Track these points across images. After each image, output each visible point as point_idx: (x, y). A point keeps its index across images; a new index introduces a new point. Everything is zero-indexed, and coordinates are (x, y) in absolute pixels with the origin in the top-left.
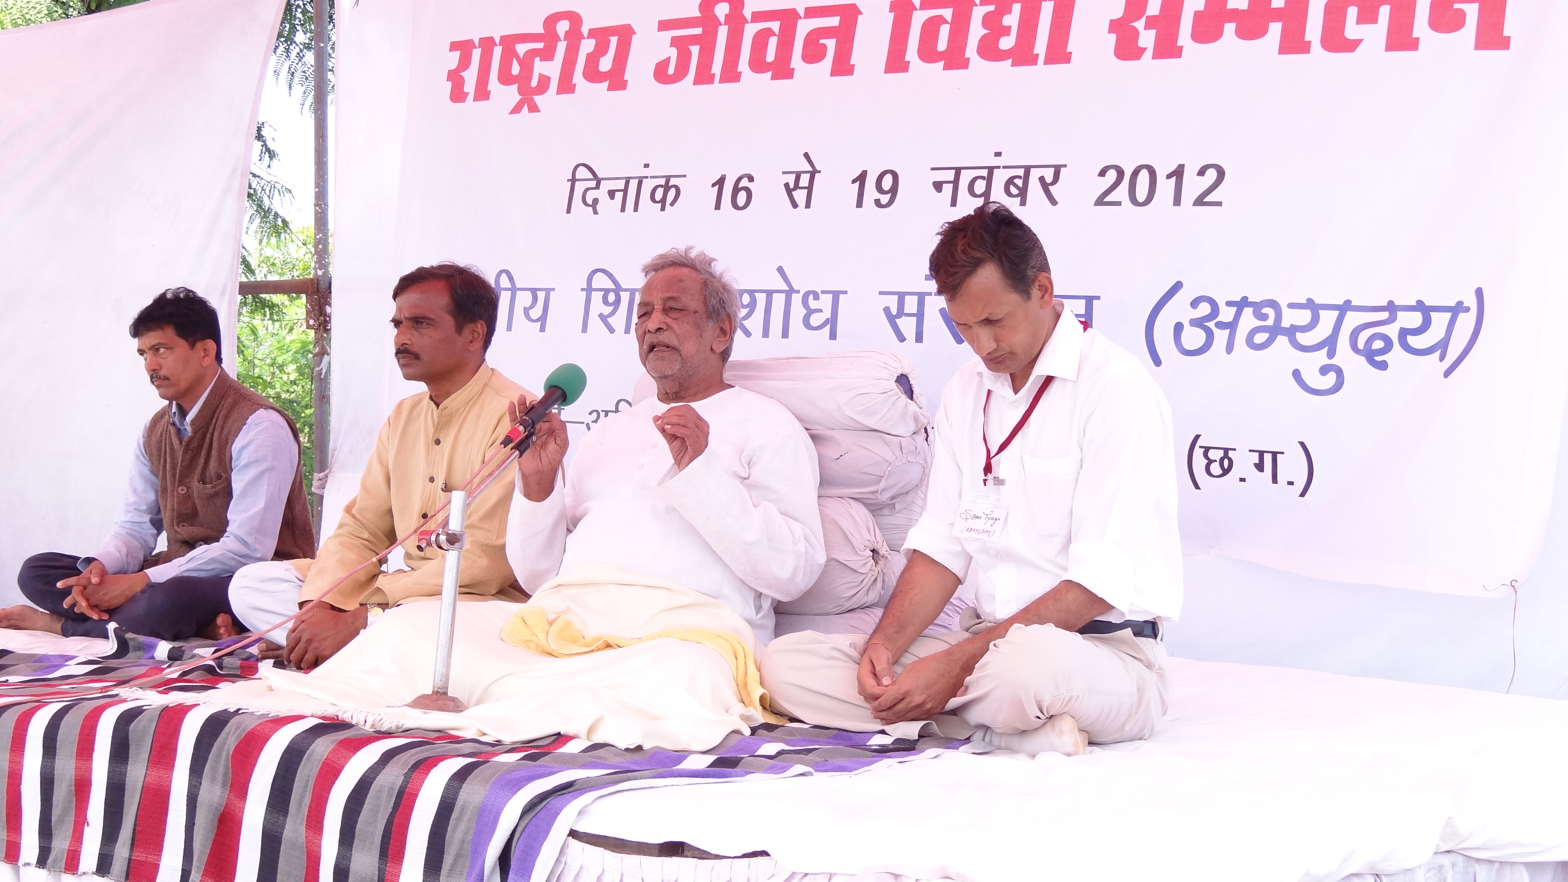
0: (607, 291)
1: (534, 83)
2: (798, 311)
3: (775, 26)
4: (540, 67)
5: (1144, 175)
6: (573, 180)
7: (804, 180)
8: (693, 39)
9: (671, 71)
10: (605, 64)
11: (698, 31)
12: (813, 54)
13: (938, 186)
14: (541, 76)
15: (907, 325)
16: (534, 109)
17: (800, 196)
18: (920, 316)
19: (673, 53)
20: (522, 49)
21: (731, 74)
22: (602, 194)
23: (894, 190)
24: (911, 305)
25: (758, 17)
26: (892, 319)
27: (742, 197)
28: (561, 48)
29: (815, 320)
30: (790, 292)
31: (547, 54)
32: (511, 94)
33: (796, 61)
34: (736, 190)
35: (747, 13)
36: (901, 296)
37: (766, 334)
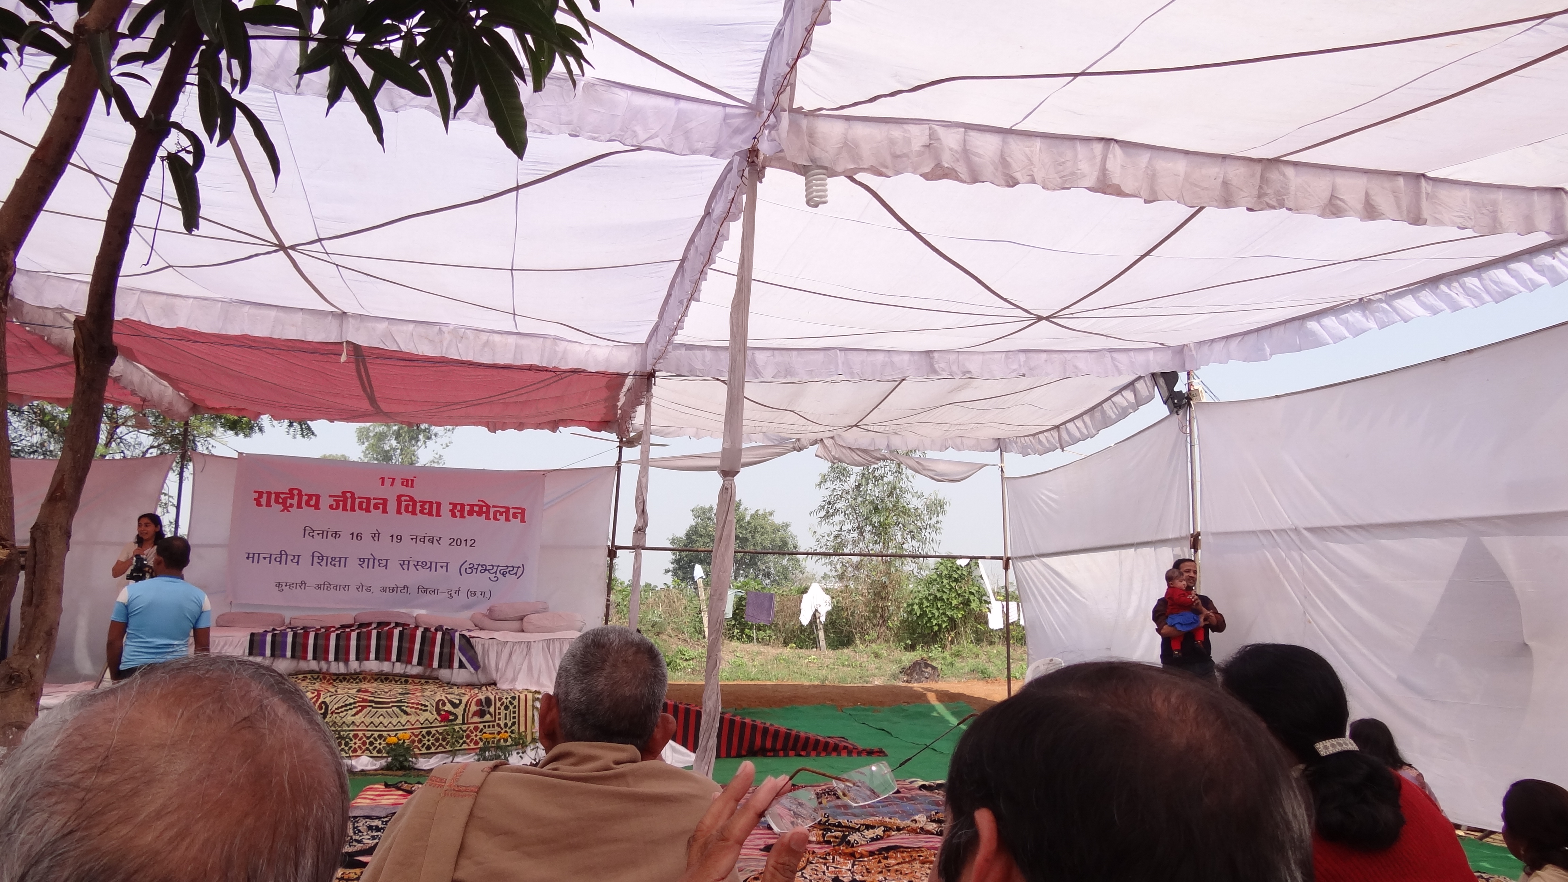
0: (319, 557)
1: (288, 505)
2: (377, 563)
3: (365, 500)
4: (289, 501)
5: (459, 541)
6: (305, 530)
7: (377, 535)
8: (341, 501)
9: (334, 507)
10: (312, 503)
12: (376, 508)
13: (412, 539)
14: (291, 504)
15: (405, 567)
16: (289, 511)
17: (376, 539)
18: (408, 565)
19: (334, 503)
20: (282, 496)
21: (353, 510)
22: (315, 534)
23: (401, 539)
24: (406, 563)
25: (359, 498)
26: (401, 566)
27: (359, 538)
28: (296, 497)
29: (381, 565)
30: (374, 559)
31: (292, 498)
32: (281, 507)
33: (372, 509)
34: (357, 536)
35: (356, 496)
36: (404, 561)
37: (368, 567)
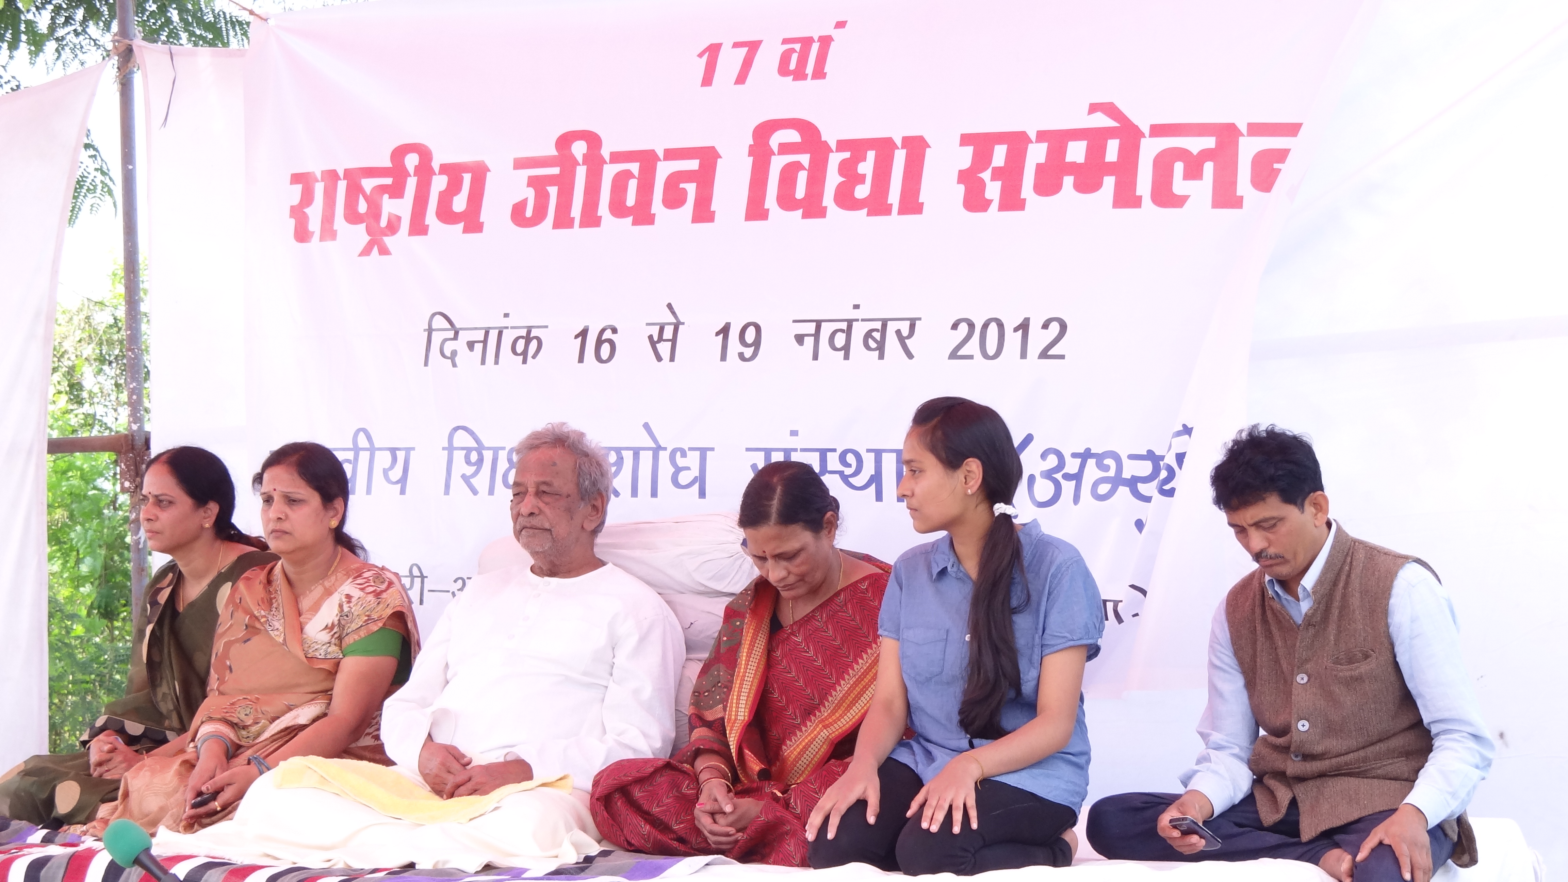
0: (469, 450)
1: (383, 223)
2: (665, 469)
3: (634, 167)
5: (993, 328)
6: (430, 331)
7: (668, 333)
8: (551, 180)
9: (529, 213)
10: (459, 203)
11: (556, 171)
12: (674, 200)
13: (800, 339)
14: (391, 216)
16: (384, 251)
17: (664, 348)
19: (530, 194)
20: (368, 184)
21: (591, 219)
22: (460, 345)
23: (757, 344)
25: (617, 157)
27: (605, 349)
28: (412, 183)
29: (684, 478)
31: (396, 191)
32: (359, 234)
33: (657, 206)
34: (599, 342)
35: (605, 153)
36: (768, 452)
37: (634, 493)
